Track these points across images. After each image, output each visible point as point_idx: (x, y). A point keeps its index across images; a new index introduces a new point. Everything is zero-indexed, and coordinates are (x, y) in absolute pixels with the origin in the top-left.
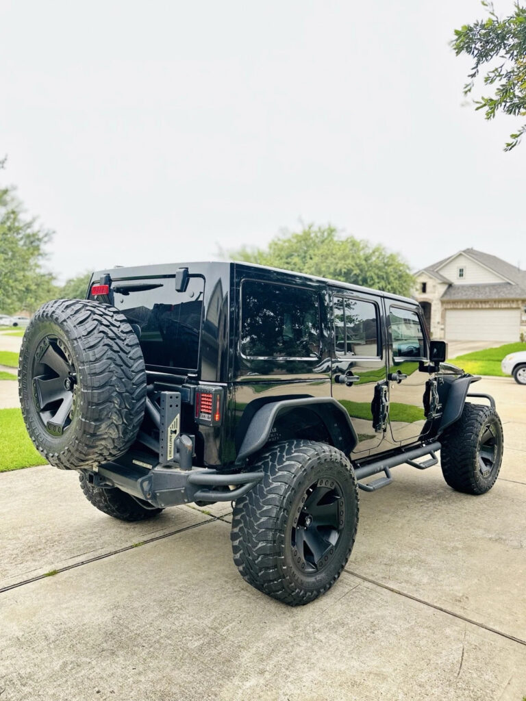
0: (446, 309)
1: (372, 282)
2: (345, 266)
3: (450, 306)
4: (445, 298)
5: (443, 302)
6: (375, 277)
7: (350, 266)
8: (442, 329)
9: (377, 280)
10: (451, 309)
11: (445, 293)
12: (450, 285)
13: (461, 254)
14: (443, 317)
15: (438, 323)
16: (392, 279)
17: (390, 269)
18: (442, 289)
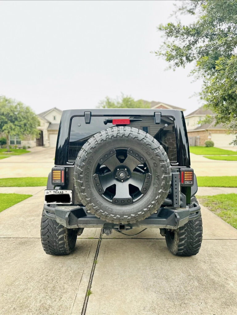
0: (50, 134)
1: (20, 120)
2: (6, 111)
3: (51, 132)
4: (49, 129)
5: (48, 131)
6: (21, 117)
7: (8, 111)
8: (49, 143)
9: (23, 119)
10: (53, 134)
11: (49, 127)
12: (50, 123)
13: (54, 110)
14: (49, 137)
15: (47, 140)
16: (29, 119)
17: (28, 114)
18: (47, 125)
